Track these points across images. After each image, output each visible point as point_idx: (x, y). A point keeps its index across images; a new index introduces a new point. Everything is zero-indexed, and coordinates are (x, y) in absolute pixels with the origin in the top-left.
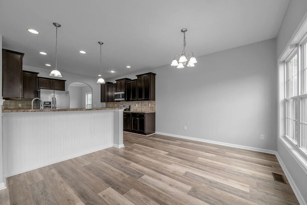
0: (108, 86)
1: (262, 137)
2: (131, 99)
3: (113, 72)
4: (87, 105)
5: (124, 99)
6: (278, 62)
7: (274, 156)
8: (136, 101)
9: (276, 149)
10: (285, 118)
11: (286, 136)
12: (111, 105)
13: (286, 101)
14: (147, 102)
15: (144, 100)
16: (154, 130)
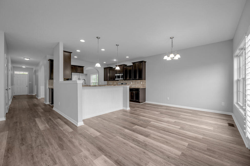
0: (109, 69)
1: (223, 104)
2: (128, 79)
3: (115, 60)
4: (92, 83)
5: (123, 79)
6: (233, 56)
7: (231, 116)
8: (131, 80)
9: (232, 111)
10: (238, 91)
11: (238, 102)
12: (111, 83)
13: (238, 81)
14: (139, 81)
15: (138, 79)
16: (145, 100)
